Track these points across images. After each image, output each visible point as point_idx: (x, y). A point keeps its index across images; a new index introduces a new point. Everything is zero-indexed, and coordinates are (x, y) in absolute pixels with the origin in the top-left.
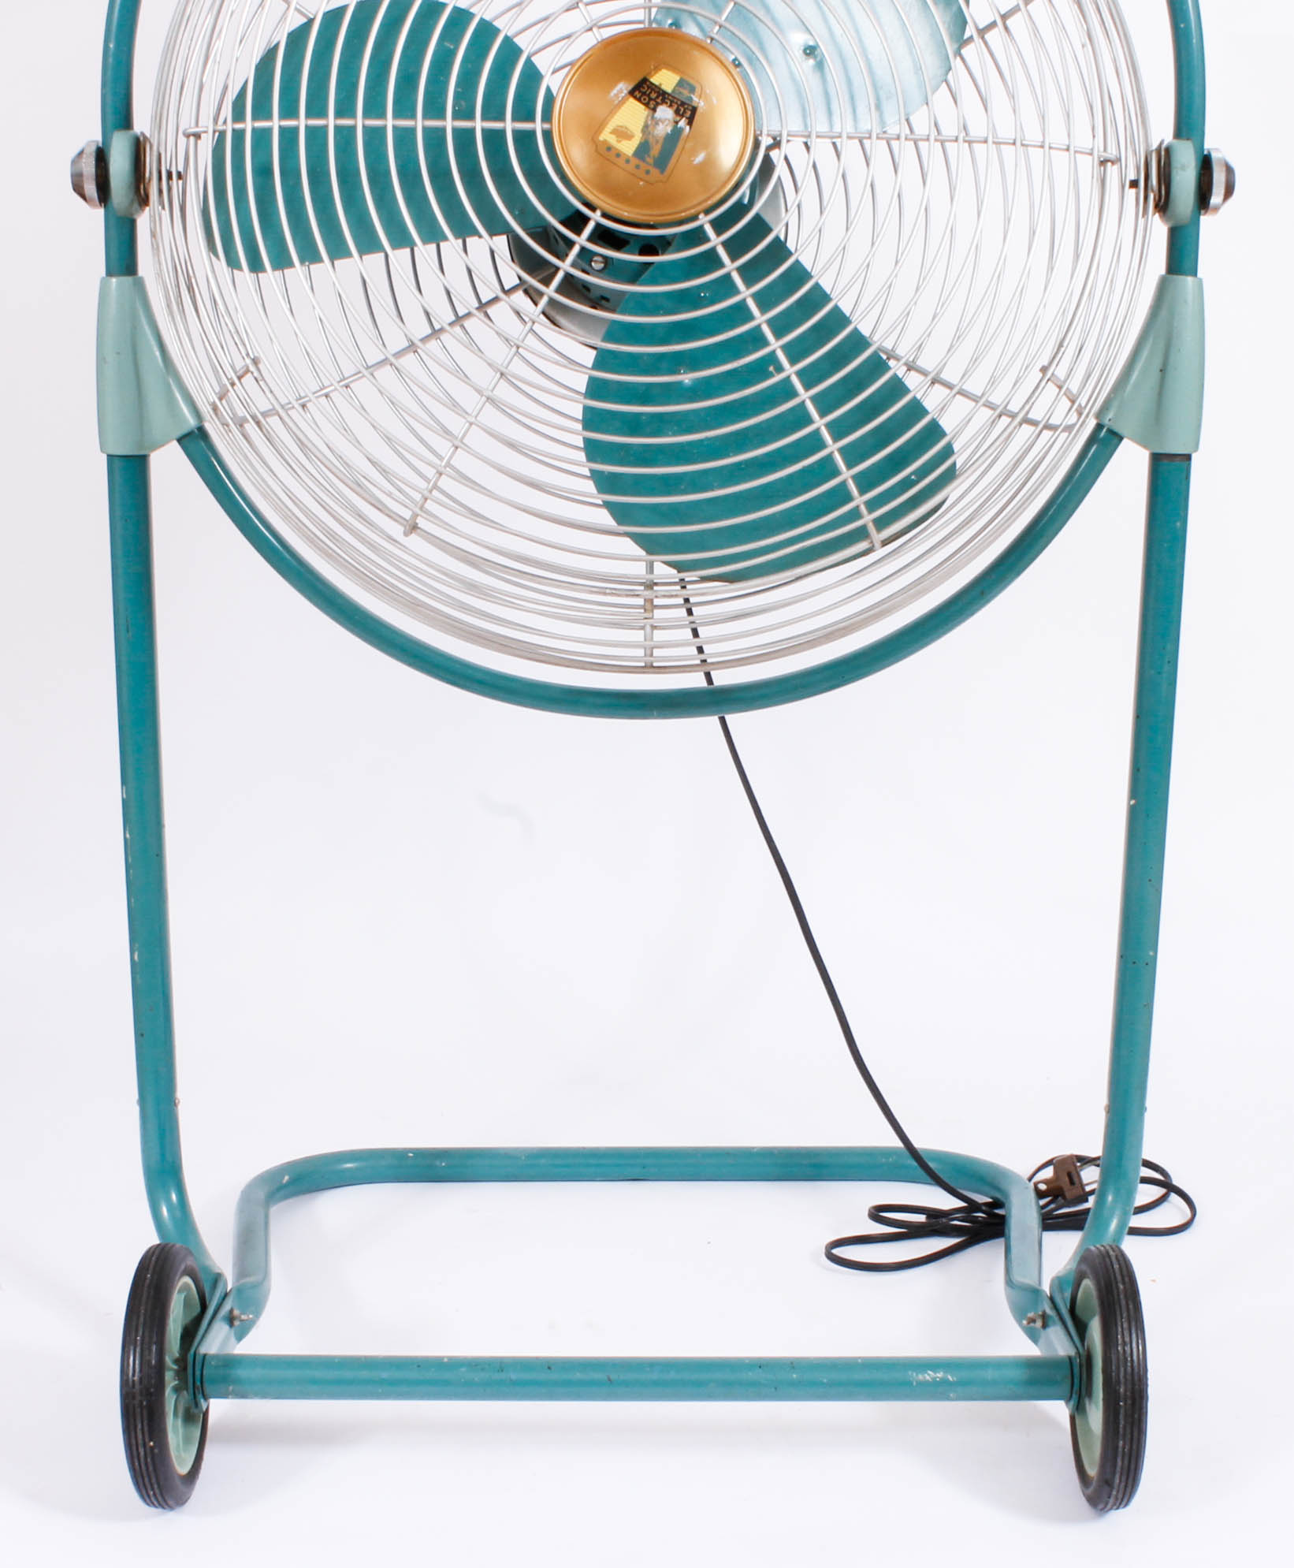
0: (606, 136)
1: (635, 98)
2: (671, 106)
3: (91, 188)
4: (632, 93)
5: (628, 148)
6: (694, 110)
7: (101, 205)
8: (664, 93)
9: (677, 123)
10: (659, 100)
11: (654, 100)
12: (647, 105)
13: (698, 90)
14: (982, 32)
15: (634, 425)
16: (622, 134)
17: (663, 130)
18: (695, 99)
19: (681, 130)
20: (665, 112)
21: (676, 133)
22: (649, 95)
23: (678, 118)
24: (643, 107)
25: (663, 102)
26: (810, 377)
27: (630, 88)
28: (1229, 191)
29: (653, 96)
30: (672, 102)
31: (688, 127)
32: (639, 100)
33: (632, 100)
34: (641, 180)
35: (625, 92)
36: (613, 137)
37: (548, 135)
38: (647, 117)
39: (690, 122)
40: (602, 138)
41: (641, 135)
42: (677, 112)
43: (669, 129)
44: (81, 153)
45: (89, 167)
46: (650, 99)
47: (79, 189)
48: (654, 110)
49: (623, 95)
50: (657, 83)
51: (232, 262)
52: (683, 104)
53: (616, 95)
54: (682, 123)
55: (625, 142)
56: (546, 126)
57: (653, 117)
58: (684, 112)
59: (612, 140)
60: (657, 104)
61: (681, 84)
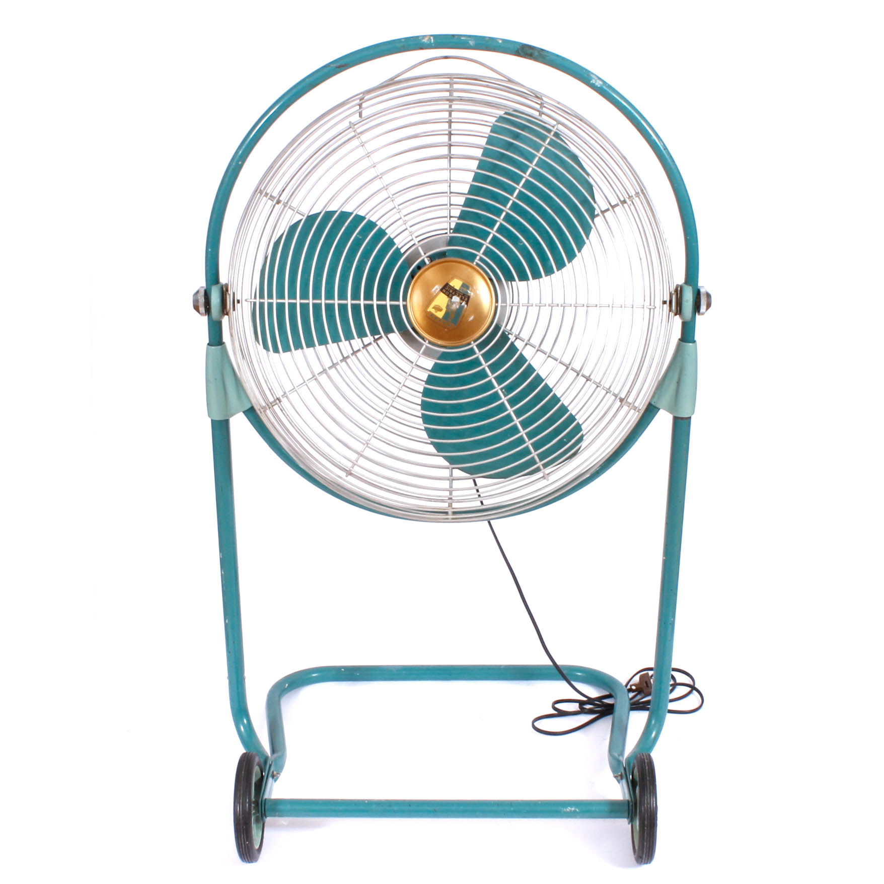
0: (431, 309)
1: (443, 292)
2: (458, 296)
3: (202, 309)
4: (441, 290)
5: (440, 315)
6: (469, 297)
7: (206, 315)
8: (456, 290)
9: (461, 303)
10: (453, 293)
11: (451, 293)
12: (448, 296)
13: (470, 288)
14: (603, 212)
15: (443, 408)
16: (438, 309)
17: (455, 307)
18: (469, 292)
19: (463, 306)
20: (456, 299)
21: (461, 307)
22: (449, 291)
23: (461, 302)
24: (446, 297)
25: (455, 294)
26: (519, 413)
27: (441, 287)
28: (709, 305)
29: (451, 291)
30: (459, 294)
31: (466, 306)
32: (444, 293)
33: (442, 293)
34: (446, 328)
35: (439, 290)
36: (434, 310)
37: (405, 307)
38: (448, 301)
39: (467, 303)
40: (428, 310)
41: (445, 309)
42: (461, 299)
43: (458, 307)
44: (198, 292)
45: (202, 300)
46: (450, 293)
47: (196, 308)
48: (451, 298)
49: (438, 291)
50: (452, 285)
51: (266, 347)
52: (464, 295)
53: (435, 291)
54: (464, 303)
55: (439, 312)
56: (404, 303)
57: (451, 301)
58: (464, 299)
59: (433, 311)
60: (453, 295)
61: (463, 285)
